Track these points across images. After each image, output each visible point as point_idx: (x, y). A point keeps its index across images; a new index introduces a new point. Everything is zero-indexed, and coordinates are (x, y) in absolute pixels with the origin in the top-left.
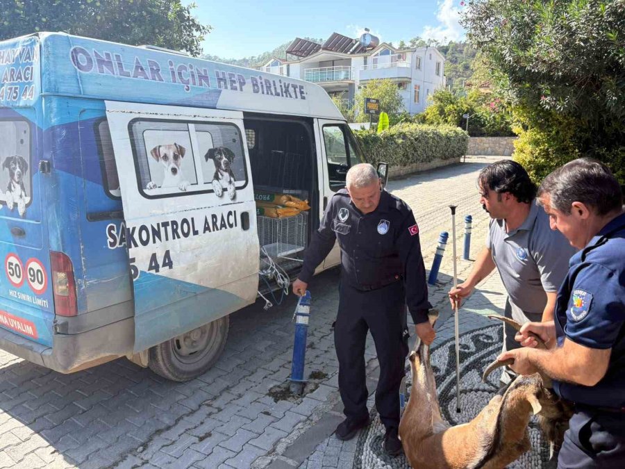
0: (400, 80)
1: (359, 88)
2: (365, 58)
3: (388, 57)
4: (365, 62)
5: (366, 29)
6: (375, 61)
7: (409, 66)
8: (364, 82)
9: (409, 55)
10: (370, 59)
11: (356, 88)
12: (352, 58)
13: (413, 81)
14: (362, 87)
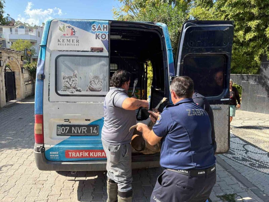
0: (32, 41)
1: (9, 43)
2: (11, 29)
3: (24, 30)
4: (11, 31)
5: (8, 14)
6: (16, 31)
7: (35, 35)
8: (12, 40)
9: (34, 30)
10: (13, 29)
11: (7, 43)
12: (3, 28)
13: (38, 42)
14: (10, 42)
